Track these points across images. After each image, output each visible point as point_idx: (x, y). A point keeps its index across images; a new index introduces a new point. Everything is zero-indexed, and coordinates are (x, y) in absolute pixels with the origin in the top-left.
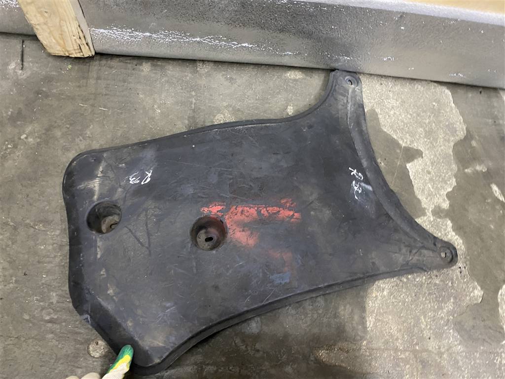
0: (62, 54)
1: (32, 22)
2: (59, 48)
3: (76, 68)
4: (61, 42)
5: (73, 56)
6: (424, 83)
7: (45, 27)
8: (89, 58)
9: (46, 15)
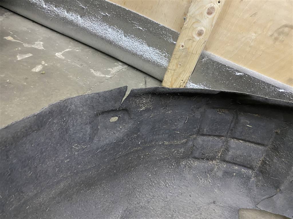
4: (173, 81)
7: (173, 72)
9: (179, 66)
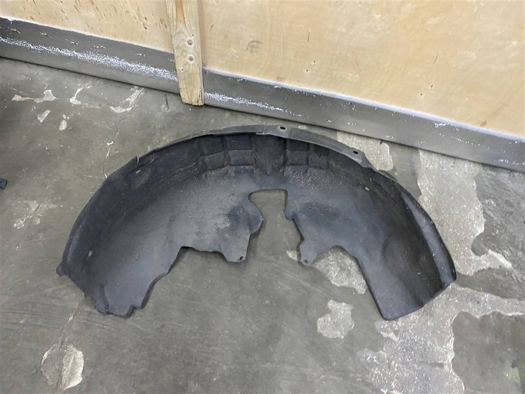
0: (189, 103)
1: (181, 87)
2: (188, 100)
3: (193, 110)
4: (190, 97)
5: (193, 104)
6: (375, 140)
7: (185, 90)
8: (201, 106)
9: (188, 85)
